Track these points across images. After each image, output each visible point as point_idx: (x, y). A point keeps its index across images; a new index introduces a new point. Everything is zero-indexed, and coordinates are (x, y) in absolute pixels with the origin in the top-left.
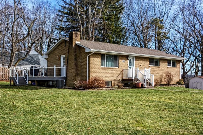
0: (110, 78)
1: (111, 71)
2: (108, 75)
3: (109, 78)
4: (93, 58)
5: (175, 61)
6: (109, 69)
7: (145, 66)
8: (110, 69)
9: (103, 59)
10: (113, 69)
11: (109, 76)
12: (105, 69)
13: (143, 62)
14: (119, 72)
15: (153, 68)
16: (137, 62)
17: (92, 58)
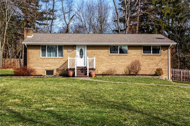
0: (52, 67)
1: (53, 61)
2: (48, 65)
3: (50, 67)
4: (31, 50)
5: (160, 46)
6: (50, 59)
7: (103, 54)
8: (52, 59)
9: (44, 50)
10: (55, 59)
11: (51, 65)
12: (45, 59)
13: (99, 50)
14: (63, 62)
15: (115, 56)
16: (90, 51)
17: (29, 50)
